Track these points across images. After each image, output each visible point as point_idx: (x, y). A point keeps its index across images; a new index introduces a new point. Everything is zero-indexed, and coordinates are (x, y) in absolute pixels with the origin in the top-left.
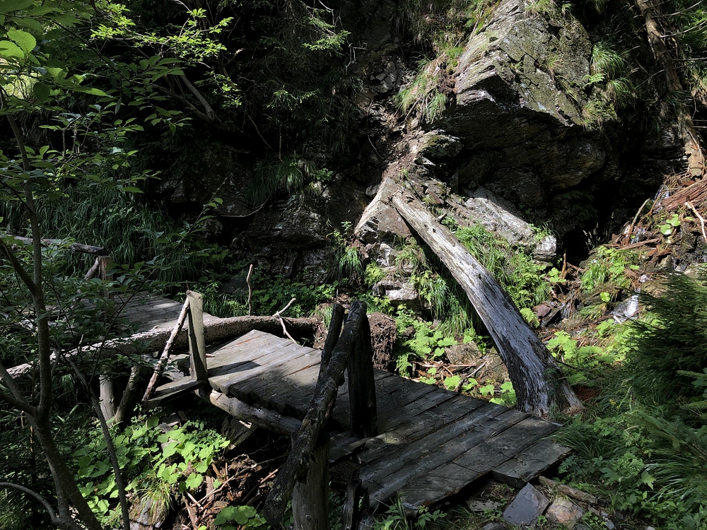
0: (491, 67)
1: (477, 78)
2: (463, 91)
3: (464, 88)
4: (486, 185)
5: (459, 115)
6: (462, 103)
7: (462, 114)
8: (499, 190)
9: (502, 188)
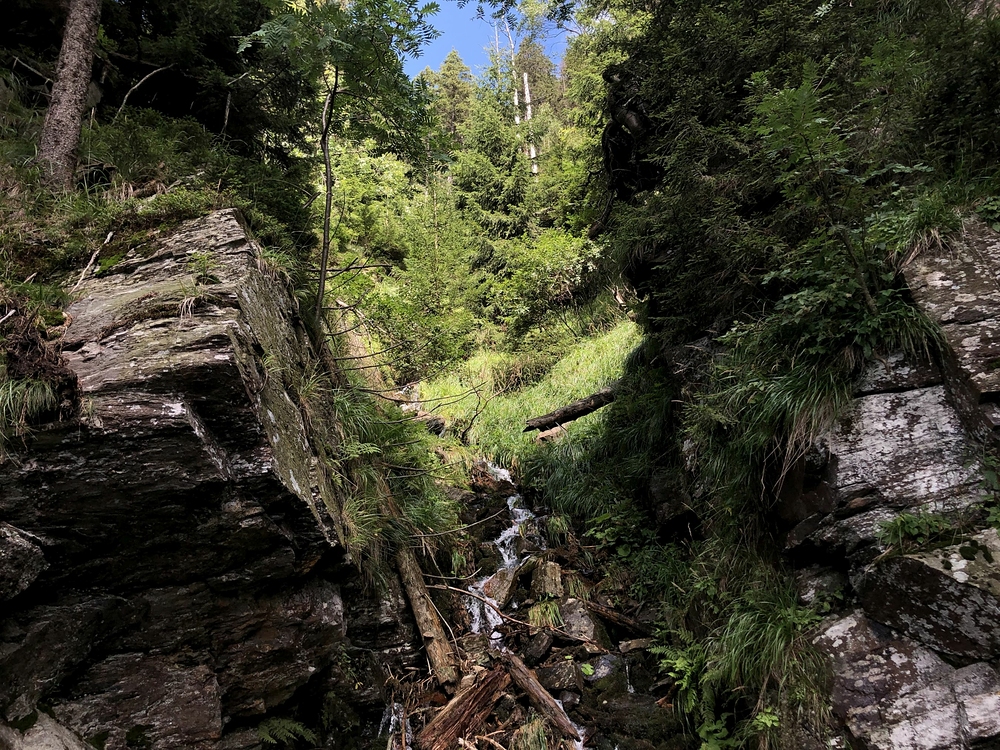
0: (219, 341)
1: (165, 361)
2: (109, 389)
3: (112, 379)
4: (57, 709)
5: (67, 461)
6: (98, 424)
7: (82, 461)
8: (94, 726)
9: (103, 720)
